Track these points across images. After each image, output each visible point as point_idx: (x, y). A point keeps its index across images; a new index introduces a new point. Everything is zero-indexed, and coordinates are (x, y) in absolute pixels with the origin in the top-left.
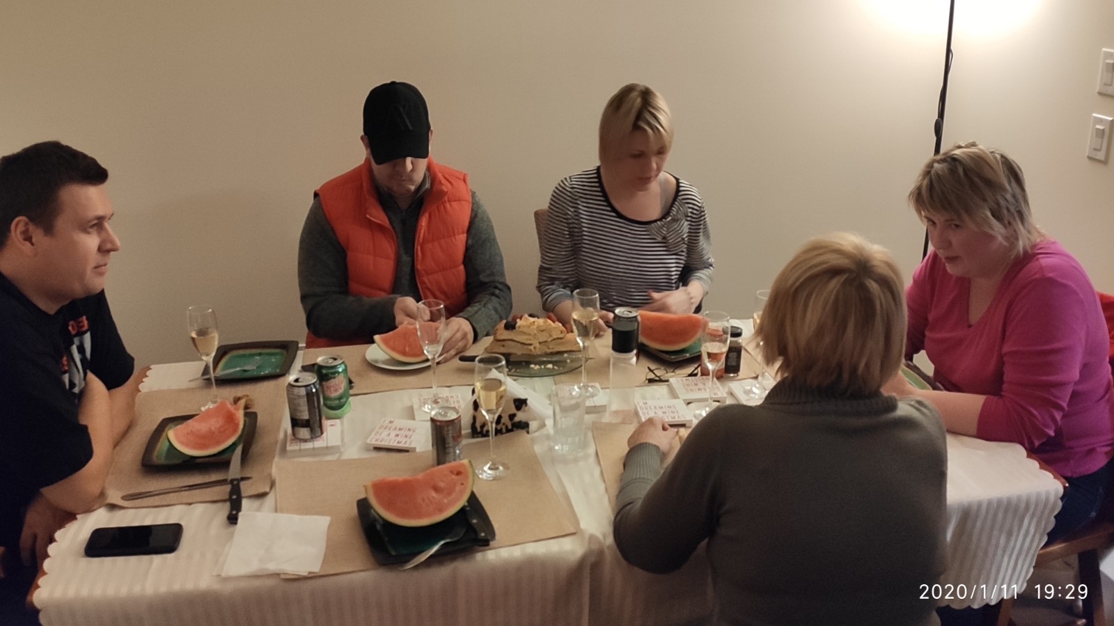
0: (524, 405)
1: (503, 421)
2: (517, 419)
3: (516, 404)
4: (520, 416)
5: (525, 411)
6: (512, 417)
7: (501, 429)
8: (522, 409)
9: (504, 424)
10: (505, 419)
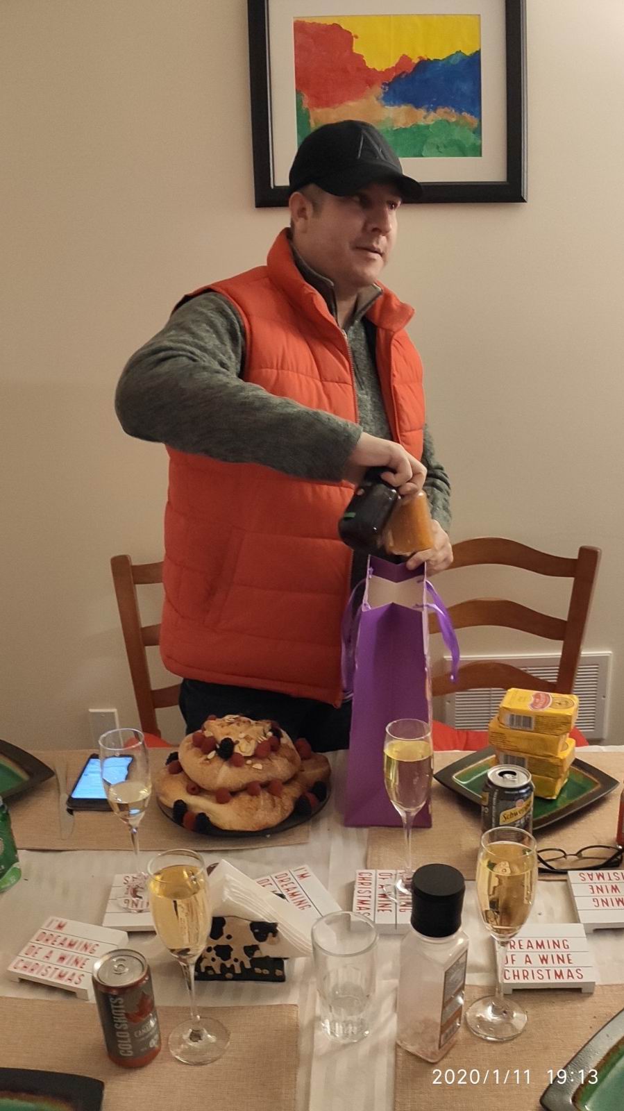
0: (270, 934)
1: (234, 955)
2: (257, 955)
3: (257, 931)
4: (267, 949)
5: (273, 943)
6: (250, 950)
7: (232, 966)
8: (268, 940)
9: (236, 960)
10: (238, 953)
